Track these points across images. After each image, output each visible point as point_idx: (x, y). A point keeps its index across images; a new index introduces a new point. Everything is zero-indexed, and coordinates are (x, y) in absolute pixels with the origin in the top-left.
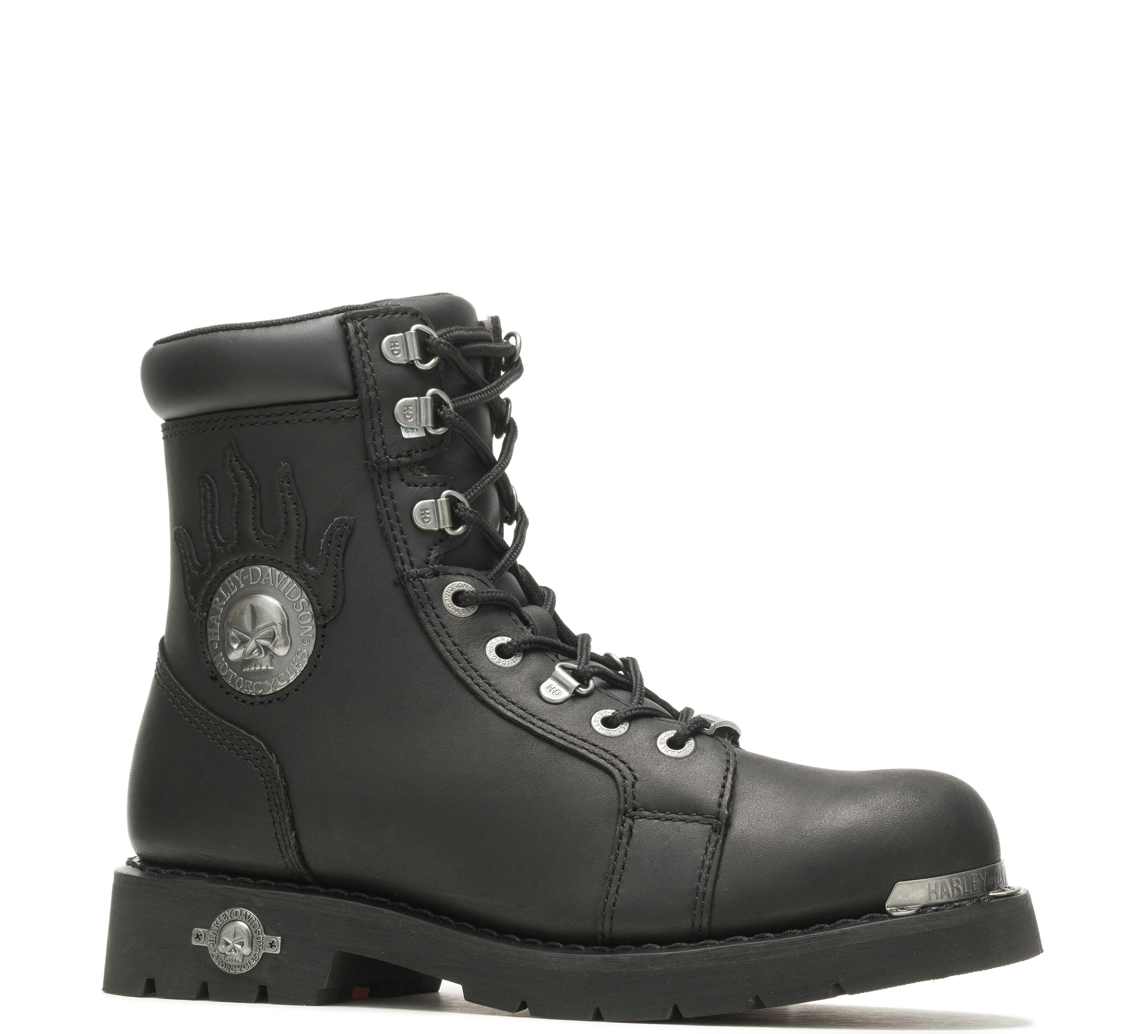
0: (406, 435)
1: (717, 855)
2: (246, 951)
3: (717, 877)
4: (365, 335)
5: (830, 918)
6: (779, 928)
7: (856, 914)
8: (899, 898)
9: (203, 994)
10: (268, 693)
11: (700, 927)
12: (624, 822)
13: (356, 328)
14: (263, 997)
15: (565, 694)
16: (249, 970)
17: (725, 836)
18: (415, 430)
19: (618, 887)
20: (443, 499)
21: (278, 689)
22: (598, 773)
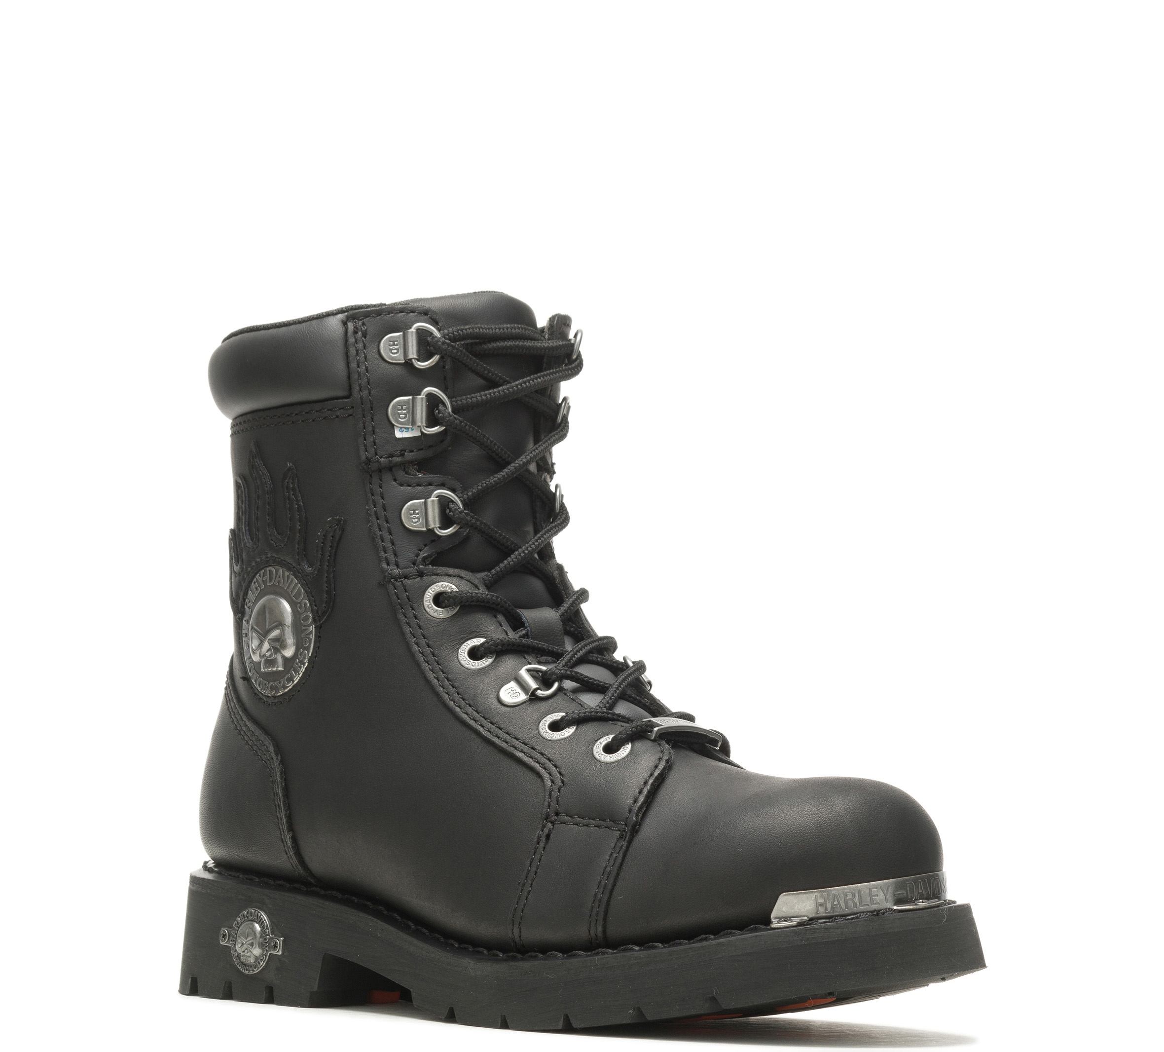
0: (398, 434)
1: (619, 861)
2: (257, 951)
3: (614, 885)
4: (365, 335)
5: (716, 929)
6: (668, 938)
7: (742, 925)
8: (784, 910)
9: (228, 994)
10: (279, 694)
11: (596, 936)
12: (544, 826)
13: (355, 327)
14: (270, 997)
15: (523, 697)
16: (259, 970)
17: (630, 842)
18: (410, 430)
19: (529, 892)
20: (433, 498)
21: (286, 690)
22: (530, 776)
